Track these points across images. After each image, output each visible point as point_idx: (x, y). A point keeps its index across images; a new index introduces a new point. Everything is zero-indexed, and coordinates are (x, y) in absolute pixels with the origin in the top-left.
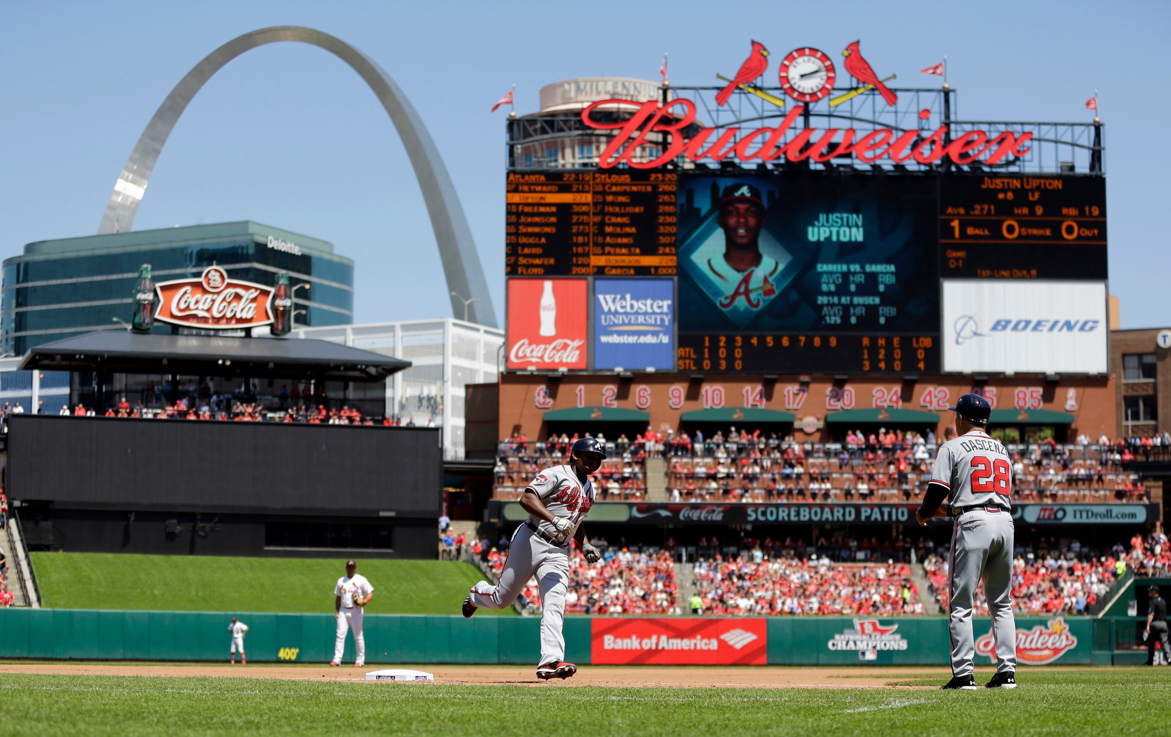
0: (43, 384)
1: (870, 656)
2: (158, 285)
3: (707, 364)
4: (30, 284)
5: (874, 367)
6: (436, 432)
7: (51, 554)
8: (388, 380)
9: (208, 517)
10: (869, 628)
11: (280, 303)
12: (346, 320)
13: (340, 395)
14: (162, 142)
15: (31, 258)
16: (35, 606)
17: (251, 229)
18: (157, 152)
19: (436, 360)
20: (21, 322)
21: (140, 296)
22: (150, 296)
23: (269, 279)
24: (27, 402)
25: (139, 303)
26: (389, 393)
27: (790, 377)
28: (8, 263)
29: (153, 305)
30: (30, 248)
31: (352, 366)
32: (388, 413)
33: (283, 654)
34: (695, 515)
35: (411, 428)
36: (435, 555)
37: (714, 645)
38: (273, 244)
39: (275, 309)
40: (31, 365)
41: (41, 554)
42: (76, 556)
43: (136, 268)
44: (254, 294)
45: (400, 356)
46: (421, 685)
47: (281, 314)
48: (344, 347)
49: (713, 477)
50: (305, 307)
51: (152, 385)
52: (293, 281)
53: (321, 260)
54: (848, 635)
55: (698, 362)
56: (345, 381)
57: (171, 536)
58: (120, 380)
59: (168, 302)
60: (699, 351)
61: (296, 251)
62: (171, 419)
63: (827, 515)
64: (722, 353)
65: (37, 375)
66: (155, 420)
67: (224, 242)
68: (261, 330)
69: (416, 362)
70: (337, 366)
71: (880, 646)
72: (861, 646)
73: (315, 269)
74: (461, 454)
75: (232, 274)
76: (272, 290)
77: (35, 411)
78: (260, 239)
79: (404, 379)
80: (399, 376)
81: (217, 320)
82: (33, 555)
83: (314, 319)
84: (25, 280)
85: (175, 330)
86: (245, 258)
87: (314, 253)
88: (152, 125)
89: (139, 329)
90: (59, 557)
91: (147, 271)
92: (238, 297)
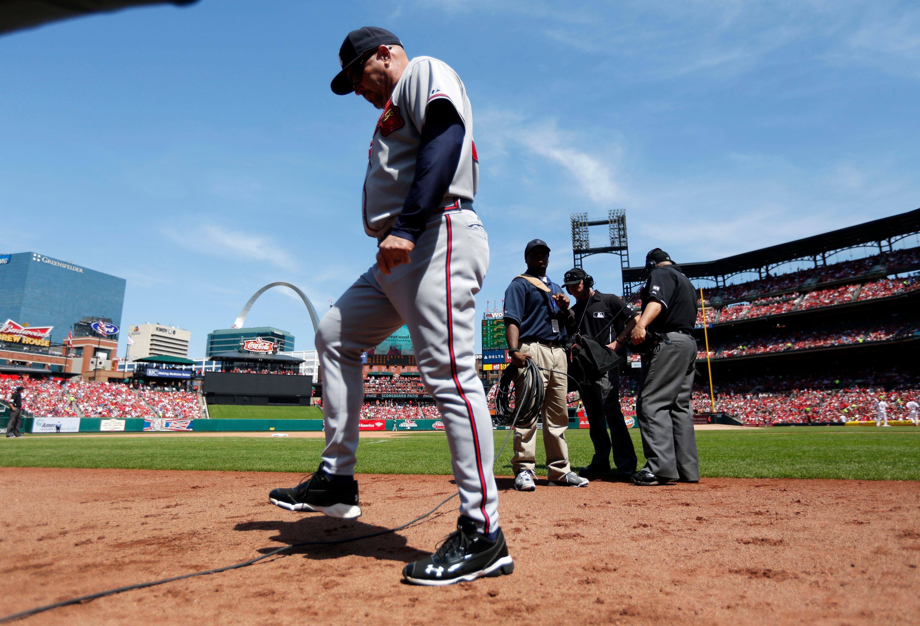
0: (216, 364)
1: (409, 428)
2: (245, 341)
3: (374, 362)
4: (214, 340)
5: (411, 363)
6: (311, 377)
7: (214, 405)
8: (300, 365)
9: (254, 396)
10: (408, 422)
11: (275, 346)
12: (292, 350)
13: (288, 368)
14: (250, 308)
15: (215, 334)
16: (208, 418)
17: (271, 329)
18: (248, 310)
19: (313, 360)
20: (211, 349)
21: (241, 344)
22: (243, 344)
23: (272, 340)
24: (211, 368)
25: (240, 345)
26: (300, 367)
27: (393, 365)
28: (209, 335)
29: (243, 346)
30: (214, 331)
31: (291, 361)
32: (300, 372)
33: (271, 429)
34: (370, 396)
35: (305, 376)
36: (309, 405)
37: (373, 426)
38: (276, 332)
39: (273, 347)
40: (212, 359)
41: (211, 405)
42: (220, 406)
43: (240, 337)
44: (269, 344)
45: (304, 359)
46: (285, 439)
47: (275, 349)
48: (291, 357)
49: (374, 387)
50: (283, 347)
51: (242, 365)
52: (278, 341)
53: (287, 336)
54: (404, 423)
55: (372, 361)
56: (290, 365)
57: (245, 401)
58: (236, 364)
59: (247, 345)
60: (372, 359)
61: (281, 334)
62: (247, 373)
63: (400, 396)
64: (377, 359)
65: (214, 362)
66: (243, 373)
67: (264, 331)
68: (270, 352)
69: (307, 360)
70: (288, 361)
71: (411, 426)
72: (407, 426)
73: (286, 338)
74: (317, 381)
75: (263, 339)
76: (273, 343)
77: (213, 371)
78: (273, 331)
79: (305, 364)
80: (304, 363)
81: (259, 350)
82: (209, 406)
83: (285, 349)
84: (213, 339)
85: (249, 352)
86: (269, 335)
87: (285, 335)
88: (248, 304)
89: (240, 352)
90: (216, 406)
91: (242, 338)
92: (265, 344)
